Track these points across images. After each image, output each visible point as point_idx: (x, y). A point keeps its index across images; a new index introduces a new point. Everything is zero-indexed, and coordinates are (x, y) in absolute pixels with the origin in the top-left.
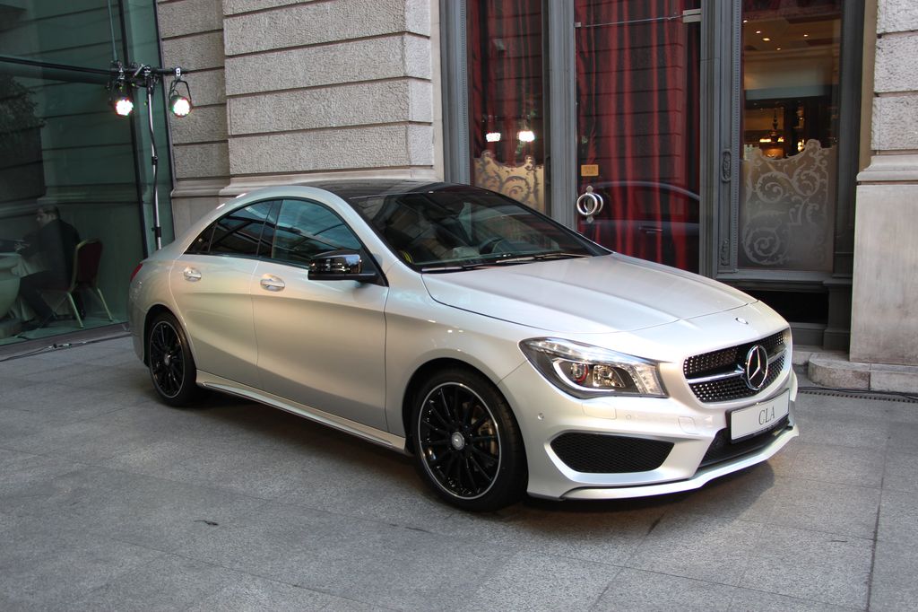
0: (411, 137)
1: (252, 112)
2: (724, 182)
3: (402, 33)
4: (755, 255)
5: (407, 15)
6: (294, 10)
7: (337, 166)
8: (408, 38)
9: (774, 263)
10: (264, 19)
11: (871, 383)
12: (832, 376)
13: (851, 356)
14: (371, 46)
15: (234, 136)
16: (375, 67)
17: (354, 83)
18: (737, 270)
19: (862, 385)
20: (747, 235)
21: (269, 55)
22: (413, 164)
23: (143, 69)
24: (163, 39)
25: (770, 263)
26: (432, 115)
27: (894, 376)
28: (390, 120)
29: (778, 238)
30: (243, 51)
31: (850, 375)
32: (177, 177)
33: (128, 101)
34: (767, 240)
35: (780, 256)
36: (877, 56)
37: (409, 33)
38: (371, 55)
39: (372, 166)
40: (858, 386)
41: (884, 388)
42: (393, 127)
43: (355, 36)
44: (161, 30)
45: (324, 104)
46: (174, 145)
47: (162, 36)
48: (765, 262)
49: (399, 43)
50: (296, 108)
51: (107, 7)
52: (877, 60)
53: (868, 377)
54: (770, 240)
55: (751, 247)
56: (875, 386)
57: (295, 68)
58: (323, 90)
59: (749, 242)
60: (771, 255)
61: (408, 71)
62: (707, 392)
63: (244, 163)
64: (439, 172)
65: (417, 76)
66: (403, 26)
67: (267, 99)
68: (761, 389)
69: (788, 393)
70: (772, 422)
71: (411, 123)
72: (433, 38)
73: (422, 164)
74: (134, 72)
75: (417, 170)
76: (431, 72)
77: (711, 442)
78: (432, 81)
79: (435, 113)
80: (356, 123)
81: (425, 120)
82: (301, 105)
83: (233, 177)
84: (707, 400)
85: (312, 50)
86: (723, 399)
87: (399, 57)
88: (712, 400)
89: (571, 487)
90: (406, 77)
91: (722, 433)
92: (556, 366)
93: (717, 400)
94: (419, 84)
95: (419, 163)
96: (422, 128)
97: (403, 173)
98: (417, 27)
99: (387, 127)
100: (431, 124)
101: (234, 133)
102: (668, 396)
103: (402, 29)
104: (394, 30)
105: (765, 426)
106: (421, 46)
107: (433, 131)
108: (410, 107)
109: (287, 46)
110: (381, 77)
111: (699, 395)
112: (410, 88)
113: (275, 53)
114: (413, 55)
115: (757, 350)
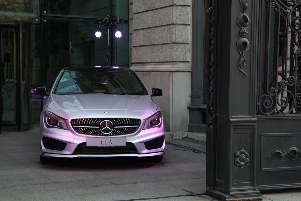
0: (174, 50)
1: (138, 37)
3: (173, 5)
7: (156, 61)
8: (175, 7)
14: (165, 10)
16: (166, 20)
17: (161, 26)
22: (174, 60)
23: (106, 19)
24: (130, 4)
28: (169, 42)
30: (137, 12)
33: (100, 32)
37: (176, 5)
38: (166, 14)
45: (154, 34)
49: (172, 9)
50: (148, 36)
57: (148, 19)
58: (154, 29)
61: (174, 21)
62: (82, 131)
63: (135, 58)
64: (190, 65)
65: (180, 23)
66: (173, 3)
67: (142, 32)
68: (110, 135)
69: (124, 139)
70: (110, 145)
71: (175, 43)
72: (189, 6)
73: (180, 61)
74: (103, 20)
75: (178, 63)
76: (190, 21)
77: (77, 145)
78: (189, 25)
79: (190, 39)
80: (161, 43)
81: (184, 42)
82: (149, 34)
83: (133, 64)
84: (81, 133)
85: (152, 12)
86: (89, 134)
87: (172, 15)
88: (84, 134)
89: (43, 152)
90: (173, 24)
91: (85, 143)
92: (46, 118)
93: (87, 134)
94: (181, 26)
95: (178, 60)
96: (181, 45)
97: (170, 64)
98: (181, 2)
99: (168, 45)
100: (188, 43)
101: (134, 46)
102: (68, 130)
103: (173, 4)
104: (171, 4)
105: (105, 145)
106: (183, 10)
107: (189, 46)
108: (174, 37)
109: (147, 10)
110: (167, 24)
111: (78, 131)
112: (174, 29)
113: (144, 13)
114: (177, 14)
115: (106, 121)
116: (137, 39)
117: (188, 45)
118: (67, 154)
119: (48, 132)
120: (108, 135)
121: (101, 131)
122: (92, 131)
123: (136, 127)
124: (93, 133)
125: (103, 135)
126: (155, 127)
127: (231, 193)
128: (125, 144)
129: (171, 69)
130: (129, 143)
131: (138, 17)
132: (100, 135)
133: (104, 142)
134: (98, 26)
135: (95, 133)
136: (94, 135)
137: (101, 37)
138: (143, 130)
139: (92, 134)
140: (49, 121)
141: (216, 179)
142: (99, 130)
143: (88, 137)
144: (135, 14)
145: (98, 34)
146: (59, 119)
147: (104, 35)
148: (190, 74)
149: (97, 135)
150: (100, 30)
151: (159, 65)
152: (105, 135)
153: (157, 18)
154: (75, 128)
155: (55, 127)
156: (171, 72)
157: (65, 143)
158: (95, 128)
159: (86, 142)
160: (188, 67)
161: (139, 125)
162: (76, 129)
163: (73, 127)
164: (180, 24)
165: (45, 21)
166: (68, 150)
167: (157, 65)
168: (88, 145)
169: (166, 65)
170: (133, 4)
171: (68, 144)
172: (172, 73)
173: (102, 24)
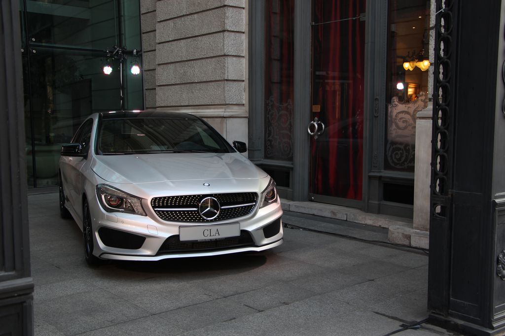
0: (226, 89)
1: (165, 73)
2: (375, 117)
3: (224, 31)
4: (393, 162)
5: (226, 21)
6: (183, 18)
7: (197, 103)
8: (226, 34)
9: (403, 167)
10: (171, 23)
11: (411, 242)
12: (393, 235)
13: (414, 225)
14: (211, 37)
15: (159, 86)
16: (213, 50)
17: (204, 58)
18: (382, 170)
19: (406, 243)
20: (389, 150)
21: (173, 43)
22: (227, 103)
23: (118, 51)
24: (143, 33)
25: (401, 167)
26: (244, 76)
27: (422, 238)
28: (218, 79)
29: (404, 152)
30: (163, 41)
31: (401, 235)
32: (147, 107)
33: (109, 67)
34: (399, 152)
35: (405, 163)
36: (430, 41)
37: (228, 31)
38: (211, 43)
39: (210, 104)
40: (405, 243)
41: (418, 246)
42: (219, 82)
43: (205, 33)
44: (142, 28)
45: (193, 69)
46: (146, 89)
47: (143, 31)
48: (398, 167)
49: (222, 36)
50: (182, 71)
51: (114, 19)
52: (430, 43)
53: (409, 237)
54: (401, 153)
55: (391, 156)
56: (413, 244)
57: (182, 50)
58: (192, 62)
59: (390, 155)
60: (401, 162)
61: (226, 52)
62: (170, 216)
63: (162, 100)
64: (246, 108)
65: (233, 54)
66: (224, 27)
67: (171, 66)
68: (215, 220)
69: (238, 225)
70: (217, 237)
71: (227, 80)
72: (244, 33)
73: (235, 103)
74: (114, 52)
75: (231, 106)
76: (244, 52)
77: (165, 240)
78: (243, 57)
79: (246, 75)
80: (205, 80)
81: (239, 79)
82: (184, 70)
83: (158, 107)
84: (169, 220)
85: (189, 40)
86: (182, 221)
87: (222, 44)
88: (174, 220)
89: (101, 252)
90: (225, 55)
91: (176, 237)
92: (103, 197)
93: (178, 221)
94: (234, 58)
95: (232, 103)
96: (235, 83)
97: (222, 108)
98: (234, 27)
99: (217, 83)
100: (243, 81)
101: (158, 84)
102: (146, 215)
103: (223, 29)
104: (221, 29)
105: (209, 238)
106: (237, 38)
107: (245, 85)
108: (226, 72)
109: (179, 38)
110: (215, 55)
111: (163, 217)
112: (226, 61)
113: (175, 42)
114: (230, 43)
115: (208, 199)
116: (164, 75)
117: (243, 83)
118: (146, 254)
119: (109, 219)
120: (211, 221)
121: (200, 216)
122: (186, 216)
123: (252, 206)
124: (188, 219)
125: (204, 221)
126: (272, 202)
127: (495, 325)
128: (238, 234)
129: (225, 114)
130: (244, 232)
131: (165, 47)
132: (199, 221)
133: (207, 233)
134: (107, 60)
135: (192, 219)
136: (190, 221)
137: (111, 73)
138: (259, 208)
139: (186, 221)
140: (108, 201)
141: (449, 298)
142: (198, 213)
143: (180, 227)
144: (159, 43)
145: (108, 70)
146: (129, 197)
147: (116, 72)
148: (247, 120)
149: (194, 221)
150: (109, 65)
151: (203, 109)
152: (208, 221)
153: (197, 48)
154: (158, 212)
155: (122, 212)
156: (224, 117)
157: (142, 237)
158: (191, 211)
159: (178, 234)
160: (244, 111)
161: (256, 202)
162: (160, 214)
163: (155, 211)
164: (233, 56)
165: (34, 52)
166: (148, 248)
167: (199, 109)
168: (182, 239)
169: (214, 109)
170: (155, 30)
171: (147, 240)
172: (225, 119)
173: (111, 57)
